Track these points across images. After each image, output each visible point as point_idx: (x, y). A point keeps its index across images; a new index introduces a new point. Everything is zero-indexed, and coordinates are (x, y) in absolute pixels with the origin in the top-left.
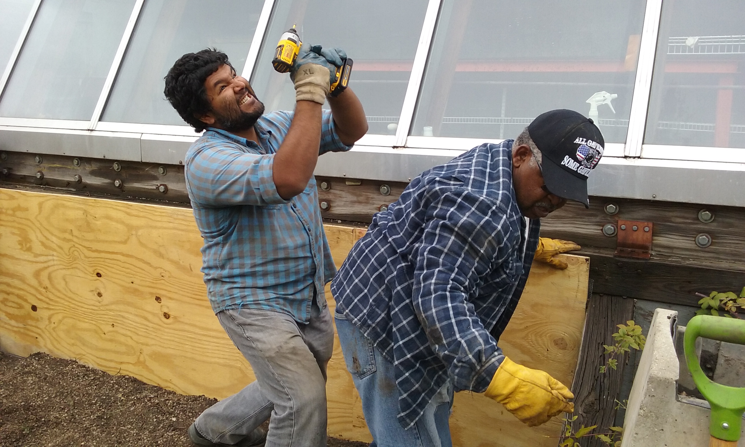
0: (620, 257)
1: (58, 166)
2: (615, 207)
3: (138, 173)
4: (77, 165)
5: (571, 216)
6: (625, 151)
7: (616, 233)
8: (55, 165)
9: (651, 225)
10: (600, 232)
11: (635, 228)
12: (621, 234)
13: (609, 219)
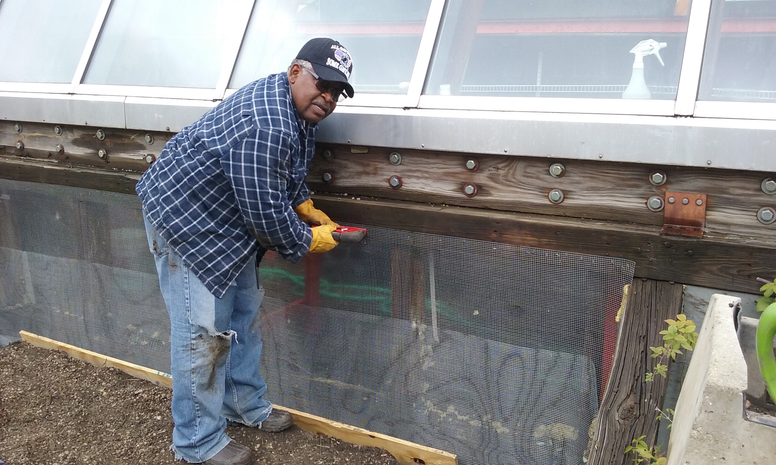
0: (667, 235)
1: (39, 134)
2: (662, 176)
3: (123, 142)
4: (59, 133)
5: (610, 187)
6: (675, 109)
7: (662, 207)
8: (35, 134)
9: (704, 197)
10: (644, 205)
11: (685, 201)
12: (669, 209)
13: (655, 190)
